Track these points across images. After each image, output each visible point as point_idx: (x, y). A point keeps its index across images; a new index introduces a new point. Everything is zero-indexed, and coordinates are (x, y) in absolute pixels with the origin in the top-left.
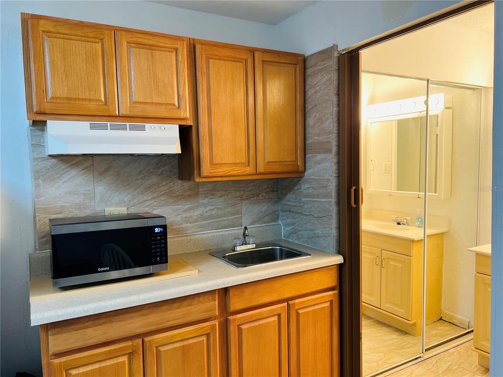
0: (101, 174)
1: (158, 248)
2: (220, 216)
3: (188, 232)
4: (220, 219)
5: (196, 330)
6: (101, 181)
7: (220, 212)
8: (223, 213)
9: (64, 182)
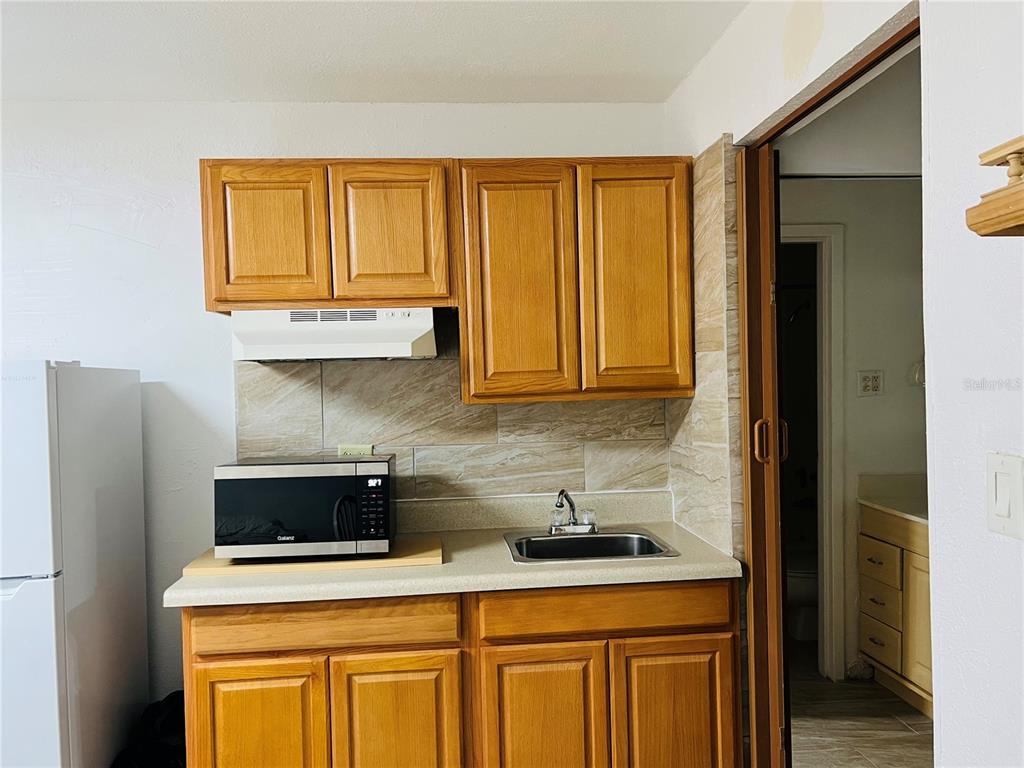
0: (334, 389)
1: (372, 512)
2: (539, 469)
3: (477, 493)
4: (536, 474)
5: (419, 659)
6: (333, 400)
7: (539, 461)
8: (544, 462)
9: (279, 402)
